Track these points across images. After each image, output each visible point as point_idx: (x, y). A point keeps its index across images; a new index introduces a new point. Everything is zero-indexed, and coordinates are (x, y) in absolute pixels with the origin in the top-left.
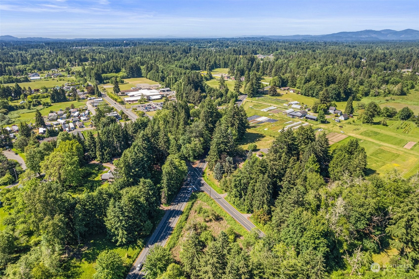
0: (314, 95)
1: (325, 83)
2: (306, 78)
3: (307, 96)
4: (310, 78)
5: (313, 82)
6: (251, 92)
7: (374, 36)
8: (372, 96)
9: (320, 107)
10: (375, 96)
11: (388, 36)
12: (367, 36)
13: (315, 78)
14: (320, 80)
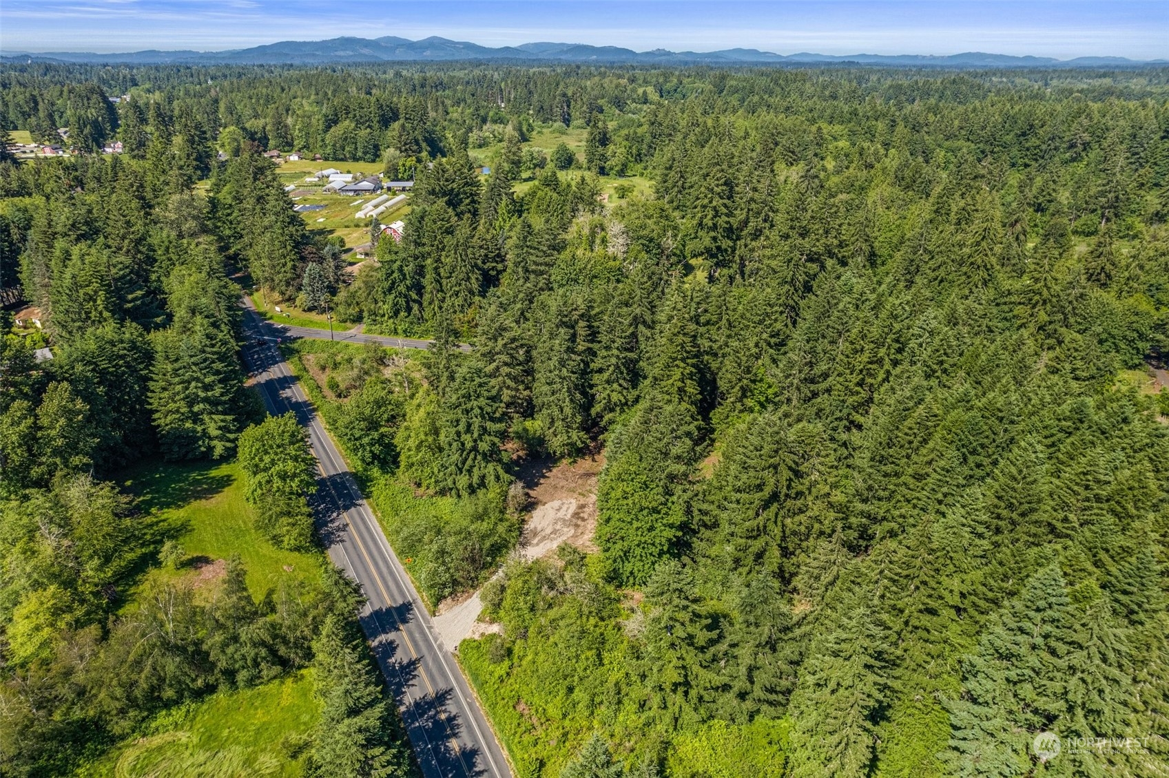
0: (360, 154)
1: (379, 122)
2: (326, 116)
3: (342, 160)
4: (336, 115)
5: (346, 124)
6: (195, 163)
7: (366, 51)
8: (474, 147)
9: (404, 165)
10: (480, 146)
11: (397, 52)
12: (351, 53)
13: (347, 114)
14: (361, 117)
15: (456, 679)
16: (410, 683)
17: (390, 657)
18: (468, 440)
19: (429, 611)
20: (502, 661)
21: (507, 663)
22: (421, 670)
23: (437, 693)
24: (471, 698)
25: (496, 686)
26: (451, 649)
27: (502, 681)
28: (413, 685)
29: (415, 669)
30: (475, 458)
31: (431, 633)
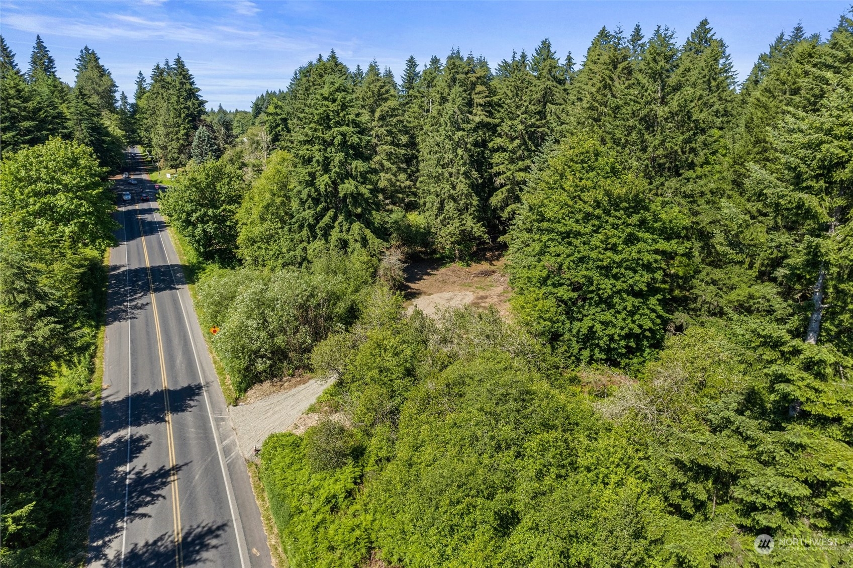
15: (241, 507)
16: (141, 510)
17: (124, 463)
18: (323, 181)
19: (229, 397)
20: (341, 465)
21: (348, 471)
22: (174, 489)
23: (188, 534)
24: (263, 548)
25: (319, 517)
26: (248, 453)
27: (334, 509)
28: (144, 515)
29: (164, 484)
30: (334, 218)
31: (218, 428)
